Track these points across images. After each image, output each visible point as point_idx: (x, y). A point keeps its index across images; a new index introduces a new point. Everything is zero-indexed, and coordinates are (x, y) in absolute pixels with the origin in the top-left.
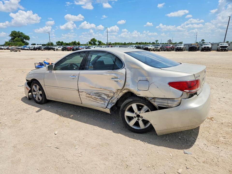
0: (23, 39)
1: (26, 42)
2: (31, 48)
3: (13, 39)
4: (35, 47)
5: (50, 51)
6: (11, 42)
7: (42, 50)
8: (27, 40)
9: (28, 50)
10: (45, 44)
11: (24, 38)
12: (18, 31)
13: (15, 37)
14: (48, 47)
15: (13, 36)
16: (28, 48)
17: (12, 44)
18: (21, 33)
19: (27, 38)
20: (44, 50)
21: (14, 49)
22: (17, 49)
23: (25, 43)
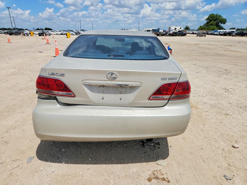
0: (219, 23)
1: (221, 26)
2: (221, 33)
3: (208, 23)
4: (226, 32)
5: (243, 37)
6: (206, 26)
7: (233, 36)
8: (222, 24)
9: (217, 35)
10: (243, 28)
11: (220, 21)
12: (216, 14)
13: (211, 21)
14: (243, 32)
15: (209, 20)
16: (218, 33)
17: (205, 28)
18: (219, 16)
19: (224, 21)
20: (235, 36)
21: (200, 34)
22: (203, 34)
23: (219, 27)
